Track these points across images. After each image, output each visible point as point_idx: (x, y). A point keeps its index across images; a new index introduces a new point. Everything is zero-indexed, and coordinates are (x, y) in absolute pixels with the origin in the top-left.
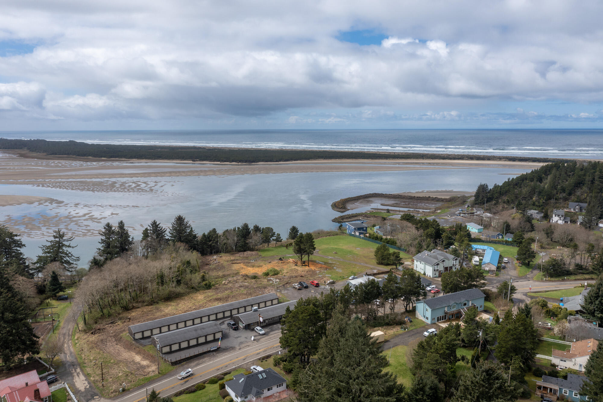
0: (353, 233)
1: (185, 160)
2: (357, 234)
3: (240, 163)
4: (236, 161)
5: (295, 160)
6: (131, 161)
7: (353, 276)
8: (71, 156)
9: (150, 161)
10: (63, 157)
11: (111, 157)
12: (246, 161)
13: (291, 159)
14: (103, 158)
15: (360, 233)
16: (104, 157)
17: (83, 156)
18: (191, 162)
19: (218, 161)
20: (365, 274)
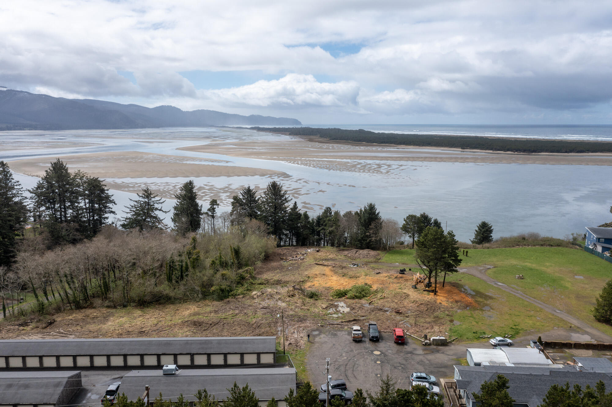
0: (590, 247)
1: (454, 147)
2: (599, 249)
3: (516, 153)
4: (512, 151)
5: (593, 152)
6: (398, 147)
7: (499, 338)
8: (349, 141)
9: (417, 147)
10: (340, 142)
11: (382, 143)
12: (524, 151)
13: (588, 151)
14: (374, 144)
15: (604, 249)
16: (376, 143)
17: (358, 141)
18: (461, 149)
19: (491, 150)
20: (536, 339)
